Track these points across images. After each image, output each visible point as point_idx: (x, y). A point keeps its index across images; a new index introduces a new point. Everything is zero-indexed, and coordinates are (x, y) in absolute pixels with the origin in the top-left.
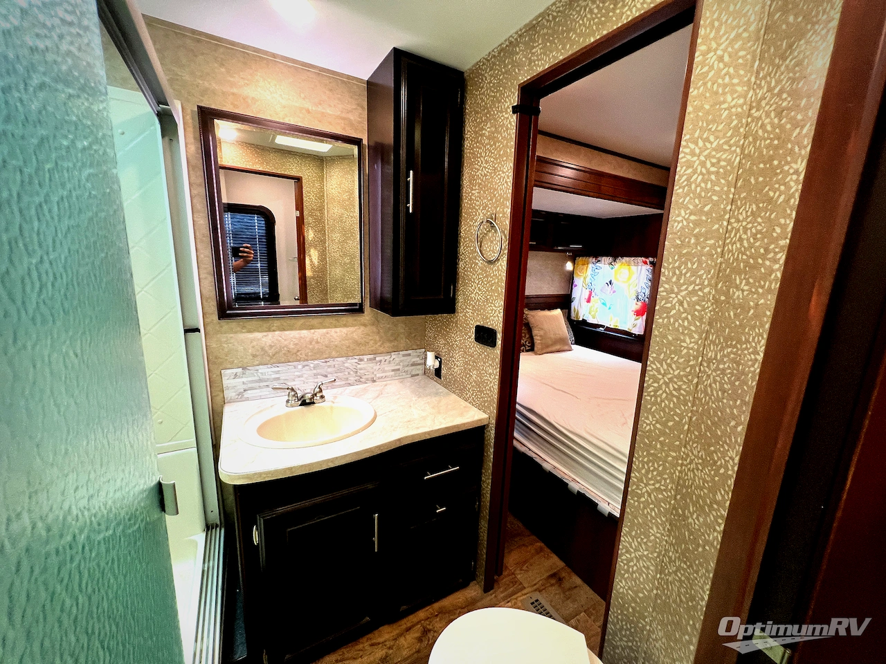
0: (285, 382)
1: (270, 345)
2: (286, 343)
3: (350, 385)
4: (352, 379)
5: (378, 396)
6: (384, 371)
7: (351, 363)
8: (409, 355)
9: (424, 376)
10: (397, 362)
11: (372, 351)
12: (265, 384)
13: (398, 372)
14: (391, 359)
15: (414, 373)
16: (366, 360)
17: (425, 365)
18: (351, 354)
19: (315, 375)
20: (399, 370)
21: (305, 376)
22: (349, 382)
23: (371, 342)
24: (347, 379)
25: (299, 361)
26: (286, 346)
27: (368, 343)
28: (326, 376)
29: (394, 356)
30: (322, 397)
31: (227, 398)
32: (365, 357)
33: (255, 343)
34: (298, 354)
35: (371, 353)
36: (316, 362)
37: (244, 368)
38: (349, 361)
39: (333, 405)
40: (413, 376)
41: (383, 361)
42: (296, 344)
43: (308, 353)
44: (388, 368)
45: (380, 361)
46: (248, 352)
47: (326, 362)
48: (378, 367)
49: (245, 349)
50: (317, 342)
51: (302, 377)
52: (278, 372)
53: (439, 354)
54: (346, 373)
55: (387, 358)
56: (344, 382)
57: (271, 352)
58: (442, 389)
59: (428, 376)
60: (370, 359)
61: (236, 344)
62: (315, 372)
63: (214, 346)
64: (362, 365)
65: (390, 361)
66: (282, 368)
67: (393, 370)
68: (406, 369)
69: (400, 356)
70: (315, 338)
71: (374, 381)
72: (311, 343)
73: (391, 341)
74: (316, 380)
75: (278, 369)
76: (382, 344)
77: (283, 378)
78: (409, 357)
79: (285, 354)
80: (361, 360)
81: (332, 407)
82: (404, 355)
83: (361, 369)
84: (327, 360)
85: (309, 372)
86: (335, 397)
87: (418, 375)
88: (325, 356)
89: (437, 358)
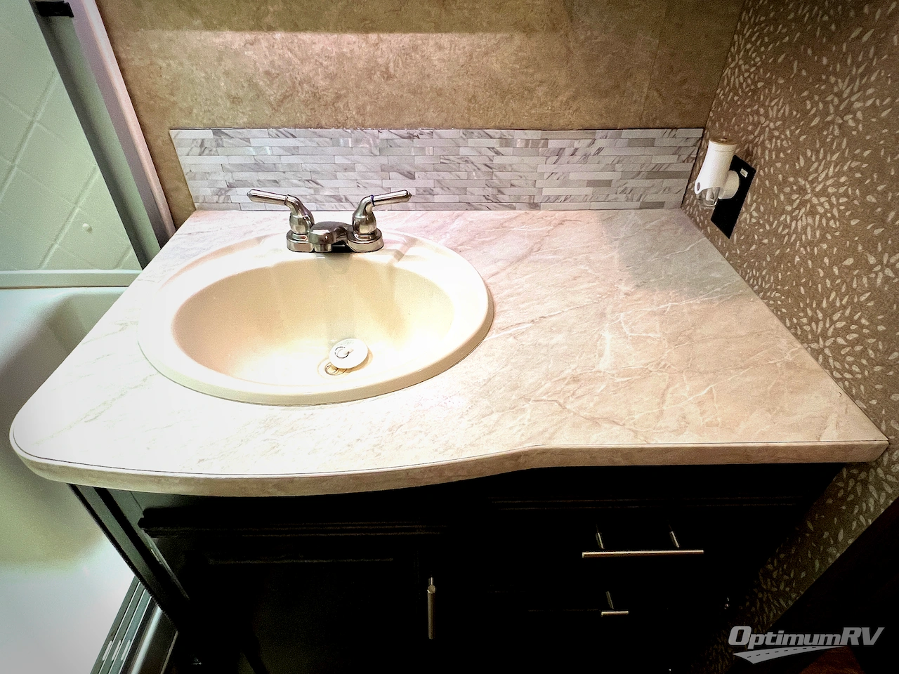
0: (314, 177)
1: (267, 73)
2: (306, 69)
3: (470, 206)
4: (476, 193)
5: (525, 257)
6: (565, 183)
7: (476, 147)
8: (650, 143)
9: (678, 213)
10: (610, 160)
11: (540, 117)
12: (271, 176)
13: (605, 190)
14: (593, 150)
15: (651, 198)
16: (519, 144)
17: (692, 178)
18: (480, 123)
19: (384, 169)
20: (608, 183)
21: (359, 167)
22: (471, 199)
23: (540, 92)
24: (464, 190)
25: (343, 125)
26: (307, 80)
27: (531, 91)
28: (411, 176)
29: (600, 143)
30: (375, 236)
31: (197, 198)
32: (519, 137)
33: (228, 64)
34: (340, 105)
35: (537, 124)
36: (385, 134)
37: (217, 132)
38: (471, 142)
39: (398, 265)
40: (645, 206)
41: (568, 151)
42: (332, 77)
43: (364, 106)
44: (580, 173)
45: (559, 152)
46: (219, 88)
47: (411, 137)
48: (550, 168)
49: (207, 78)
50: (388, 76)
51: (353, 169)
52: (294, 151)
53: (749, 153)
54: (463, 175)
55: (582, 144)
56: (457, 199)
57: (273, 93)
58: (722, 269)
59: (691, 216)
60: (535, 144)
61: (186, 62)
62: (383, 160)
63: (137, 62)
64: (508, 158)
65: (586, 156)
66: (303, 140)
67: (591, 183)
68: (631, 183)
69: (620, 142)
70: (380, 61)
71: (534, 206)
72: (369, 73)
73: (605, 94)
74: (386, 184)
75: (291, 142)
76: (574, 98)
77: (309, 167)
78: (648, 151)
79: (306, 103)
80: (506, 143)
81: (391, 270)
82: (631, 143)
83: (502, 168)
84: (416, 132)
85: (368, 160)
86: (412, 242)
87: (660, 205)
88: (407, 120)
89: (736, 164)
